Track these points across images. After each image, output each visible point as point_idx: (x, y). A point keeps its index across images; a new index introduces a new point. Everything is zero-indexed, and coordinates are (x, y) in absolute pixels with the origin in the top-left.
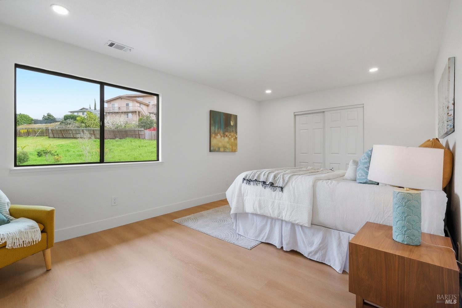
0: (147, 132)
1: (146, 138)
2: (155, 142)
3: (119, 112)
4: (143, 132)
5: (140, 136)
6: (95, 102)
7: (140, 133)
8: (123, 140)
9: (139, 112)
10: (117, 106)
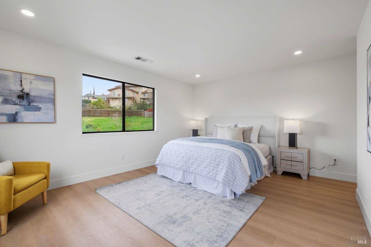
0: (146, 112)
1: (145, 116)
2: (152, 119)
3: (119, 98)
4: (143, 112)
5: (141, 115)
6: (94, 90)
7: (141, 113)
8: (131, 117)
9: (133, 98)
10: (117, 94)
